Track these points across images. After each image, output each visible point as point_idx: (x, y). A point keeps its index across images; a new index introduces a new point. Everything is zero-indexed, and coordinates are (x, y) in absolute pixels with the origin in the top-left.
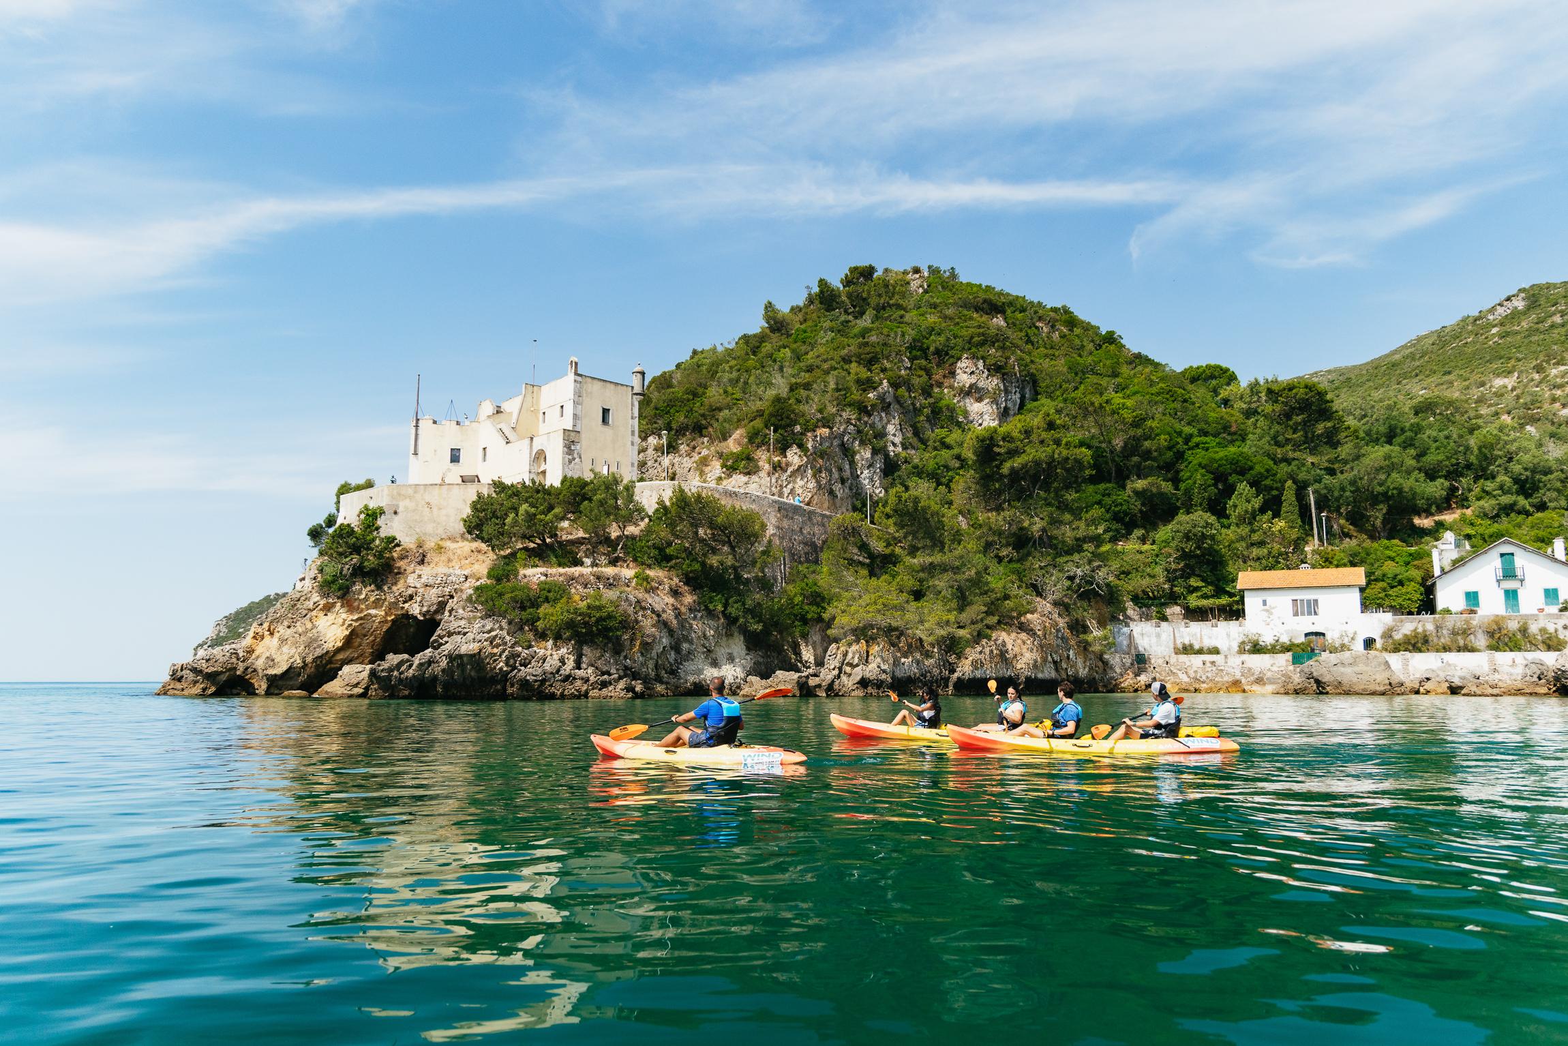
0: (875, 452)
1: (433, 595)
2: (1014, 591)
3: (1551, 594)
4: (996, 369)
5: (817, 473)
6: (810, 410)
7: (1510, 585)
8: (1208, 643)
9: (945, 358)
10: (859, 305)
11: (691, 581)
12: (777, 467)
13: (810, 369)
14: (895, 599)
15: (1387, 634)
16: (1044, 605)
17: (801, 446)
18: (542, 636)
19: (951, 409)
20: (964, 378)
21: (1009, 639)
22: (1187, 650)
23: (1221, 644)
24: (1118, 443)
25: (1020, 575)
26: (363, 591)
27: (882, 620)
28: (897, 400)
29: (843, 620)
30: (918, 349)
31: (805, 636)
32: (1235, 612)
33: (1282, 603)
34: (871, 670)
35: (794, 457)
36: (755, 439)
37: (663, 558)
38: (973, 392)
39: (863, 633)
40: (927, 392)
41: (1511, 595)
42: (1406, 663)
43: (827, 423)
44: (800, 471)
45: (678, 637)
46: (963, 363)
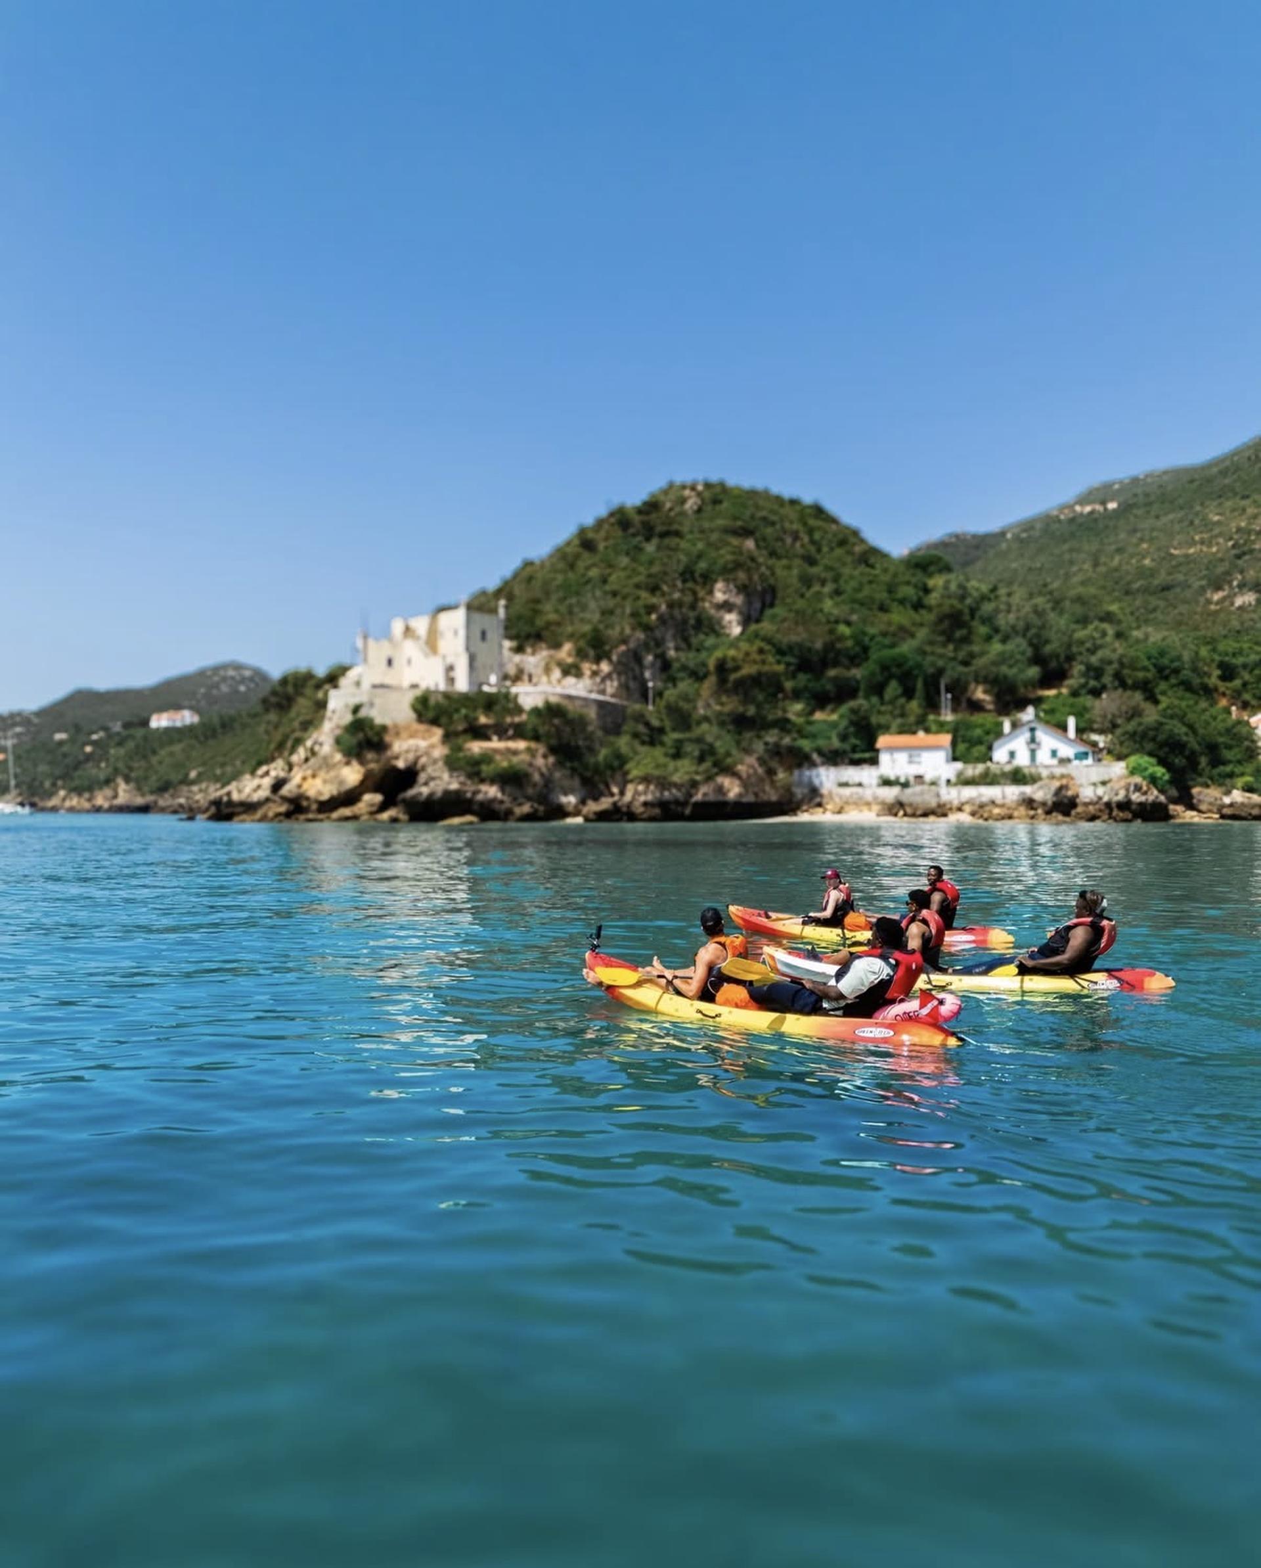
0: (656, 656)
1: (411, 756)
2: (734, 752)
3: (1054, 753)
4: (743, 589)
5: (619, 674)
6: (614, 633)
7: (1033, 746)
8: (857, 780)
9: (707, 580)
10: (649, 532)
11: (553, 750)
12: (595, 674)
13: (614, 594)
14: (662, 760)
15: (959, 775)
16: (751, 760)
17: (610, 660)
18: (482, 781)
19: (710, 619)
20: (719, 596)
21: (726, 781)
22: (845, 785)
23: (865, 781)
24: (818, 645)
25: (738, 743)
26: (370, 756)
27: (657, 773)
28: (672, 617)
29: (634, 773)
30: (688, 574)
31: (612, 777)
32: (874, 762)
33: (902, 757)
34: (649, 797)
35: (605, 667)
36: (581, 654)
37: (536, 738)
38: (727, 606)
39: (646, 780)
40: (693, 607)
41: (1033, 753)
42: (959, 793)
43: (624, 641)
44: (609, 676)
45: (548, 782)
46: (719, 585)
